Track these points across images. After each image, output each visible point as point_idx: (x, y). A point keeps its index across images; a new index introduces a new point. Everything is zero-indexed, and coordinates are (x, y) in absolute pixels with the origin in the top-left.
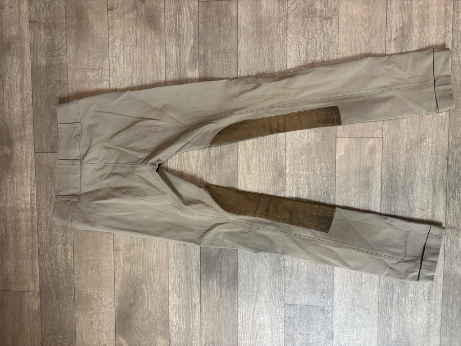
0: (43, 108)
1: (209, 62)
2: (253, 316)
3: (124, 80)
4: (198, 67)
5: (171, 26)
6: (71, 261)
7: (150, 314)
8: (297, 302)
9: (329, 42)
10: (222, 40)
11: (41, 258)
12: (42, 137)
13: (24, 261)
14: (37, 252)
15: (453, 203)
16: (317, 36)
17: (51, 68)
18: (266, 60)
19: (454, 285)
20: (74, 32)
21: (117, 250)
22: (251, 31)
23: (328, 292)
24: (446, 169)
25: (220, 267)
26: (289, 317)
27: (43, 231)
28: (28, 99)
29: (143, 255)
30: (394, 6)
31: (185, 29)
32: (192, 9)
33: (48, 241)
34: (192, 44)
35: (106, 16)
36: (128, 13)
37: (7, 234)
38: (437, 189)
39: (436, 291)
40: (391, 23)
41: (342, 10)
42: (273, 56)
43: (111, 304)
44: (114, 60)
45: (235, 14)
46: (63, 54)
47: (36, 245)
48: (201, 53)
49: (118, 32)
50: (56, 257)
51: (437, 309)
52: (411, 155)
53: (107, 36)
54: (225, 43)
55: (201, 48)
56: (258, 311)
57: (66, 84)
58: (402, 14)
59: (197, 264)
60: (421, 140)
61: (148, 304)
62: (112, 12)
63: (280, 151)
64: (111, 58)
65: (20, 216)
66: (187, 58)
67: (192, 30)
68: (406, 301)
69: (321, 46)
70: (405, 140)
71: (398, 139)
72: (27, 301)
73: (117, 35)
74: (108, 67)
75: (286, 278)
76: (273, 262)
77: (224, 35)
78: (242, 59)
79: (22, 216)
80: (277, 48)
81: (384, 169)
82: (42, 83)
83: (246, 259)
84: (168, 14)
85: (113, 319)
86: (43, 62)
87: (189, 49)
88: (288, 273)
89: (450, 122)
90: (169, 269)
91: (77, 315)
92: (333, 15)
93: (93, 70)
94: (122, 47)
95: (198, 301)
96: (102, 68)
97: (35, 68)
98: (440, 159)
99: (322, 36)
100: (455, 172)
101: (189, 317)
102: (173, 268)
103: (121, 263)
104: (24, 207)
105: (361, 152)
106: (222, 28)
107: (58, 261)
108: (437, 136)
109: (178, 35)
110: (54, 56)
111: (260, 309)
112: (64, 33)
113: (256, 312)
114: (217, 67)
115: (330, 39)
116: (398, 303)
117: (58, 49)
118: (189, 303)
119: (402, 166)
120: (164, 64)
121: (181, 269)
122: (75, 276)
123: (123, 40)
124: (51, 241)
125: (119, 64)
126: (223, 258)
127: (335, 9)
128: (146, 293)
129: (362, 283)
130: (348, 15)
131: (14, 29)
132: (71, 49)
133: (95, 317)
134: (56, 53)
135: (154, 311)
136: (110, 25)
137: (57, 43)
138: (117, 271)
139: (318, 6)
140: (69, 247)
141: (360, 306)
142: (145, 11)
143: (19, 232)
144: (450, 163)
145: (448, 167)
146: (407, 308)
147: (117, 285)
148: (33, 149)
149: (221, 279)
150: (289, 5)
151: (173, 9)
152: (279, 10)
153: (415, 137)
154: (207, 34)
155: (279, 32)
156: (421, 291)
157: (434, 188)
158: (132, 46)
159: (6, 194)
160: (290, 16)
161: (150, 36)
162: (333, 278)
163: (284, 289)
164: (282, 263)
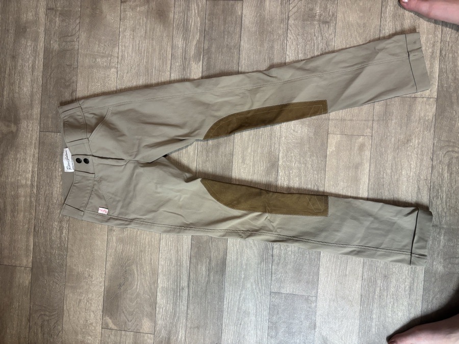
0: (51, 89)
1: (213, 56)
2: (239, 302)
3: (131, 68)
4: (202, 60)
5: (179, 21)
7: (138, 295)
8: (283, 291)
9: (326, 44)
10: (226, 37)
11: (36, 234)
12: (48, 117)
14: (33, 228)
15: (436, 202)
16: (315, 38)
17: (63, 53)
18: (266, 58)
19: (435, 282)
20: (87, 20)
22: (254, 29)
23: (314, 283)
24: (430, 169)
25: (210, 252)
26: (274, 305)
28: (38, 80)
29: (136, 236)
30: (387, 15)
31: (193, 24)
32: (201, 6)
33: (44, 218)
34: (198, 39)
35: (119, 8)
36: (140, 6)
37: (5, 209)
38: (421, 188)
39: (417, 287)
40: (385, 30)
41: (340, 16)
42: (273, 54)
43: (100, 283)
44: (123, 48)
45: (240, 13)
46: (75, 40)
47: (33, 221)
48: (206, 47)
49: (129, 23)
50: (51, 233)
51: (417, 305)
52: (398, 154)
53: (119, 26)
54: (229, 40)
55: (206, 42)
56: (244, 298)
57: (76, 68)
58: (395, 23)
59: (188, 248)
60: (408, 141)
61: (137, 285)
62: (125, 4)
63: (275, 144)
64: (120, 47)
65: (20, 192)
66: (192, 51)
67: (199, 25)
68: (387, 294)
69: (318, 48)
70: (393, 139)
71: (387, 138)
72: (19, 276)
73: (128, 25)
74: (116, 55)
75: (273, 267)
76: (261, 250)
77: (229, 32)
78: (244, 55)
79: (21, 191)
80: (277, 47)
81: (372, 166)
82: (53, 66)
83: (236, 245)
84: (177, 9)
85: (101, 298)
86: (55, 46)
87: (195, 42)
88: (275, 262)
89: (436, 125)
90: (161, 252)
91: (66, 292)
92: (331, 20)
93: (102, 57)
94: (132, 37)
95: (186, 284)
96: (111, 56)
97: (47, 51)
98: (425, 159)
99: (320, 38)
100: (438, 172)
101: (176, 300)
102: (164, 251)
103: (114, 243)
104: (24, 183)
105: (351, 148)
106: (227, 25)
107: (53, 238)
108: (423, 138)
109: (186, 29)
110: (66, 42)
111: (247, 295)
112: (78, 21)
113: (242, 298)
114: (220, 60)
115: (327, 42)
116: (380, 296)
117: (71, 36)
118: (177, 286)
119: (389, 164)
120: (170, 55)
121: (172, 252)
122: (68, 254)
123: (133, 31)
125: (128, 53)
126: (214, 244)
127: (333, 15)
128: (136, 274)
129: (346, 275)
130: (345, 20)
131: (31, 14)
132: (83, 36)
133: (84, 295)
134: (69, 39)
135: (142, 293)
136: (122, 16)
137: (70, 29)
138: (110, 251)
139: (318, 10)
140: (65, 225)
141: (343, 298)
142: (157, 6)
143: (16, 207)
144: (435, 163)
145: (433, 167)
146: (388, 301)
147: (108, 265)
148: (39, 127)
149: (210, 263)
150: (291, 8)
151: (183, 5)
152: (282, 13)
153: (402, 137)
154: (212, 30)
155: (280, 32)
156: (403, 286)
157: (418, 187)
158: (141, 36)
159: (8, 169)
160: (291, 19)
161: (159, 28)
162: (319, 269)
163: (270, 278)
164: (270, 252)
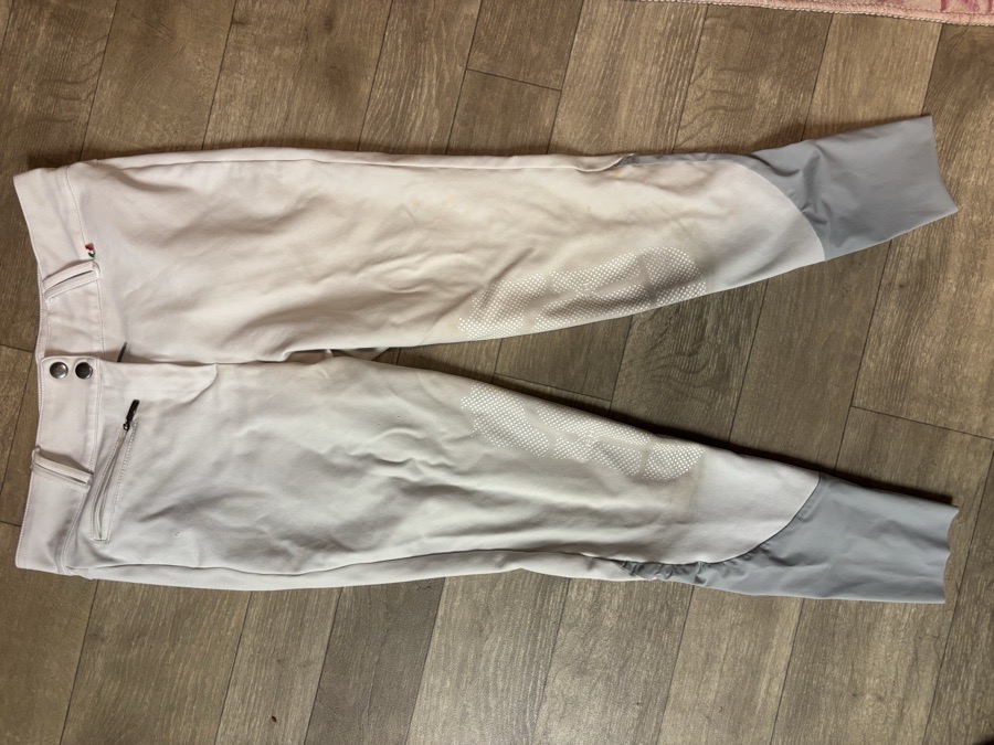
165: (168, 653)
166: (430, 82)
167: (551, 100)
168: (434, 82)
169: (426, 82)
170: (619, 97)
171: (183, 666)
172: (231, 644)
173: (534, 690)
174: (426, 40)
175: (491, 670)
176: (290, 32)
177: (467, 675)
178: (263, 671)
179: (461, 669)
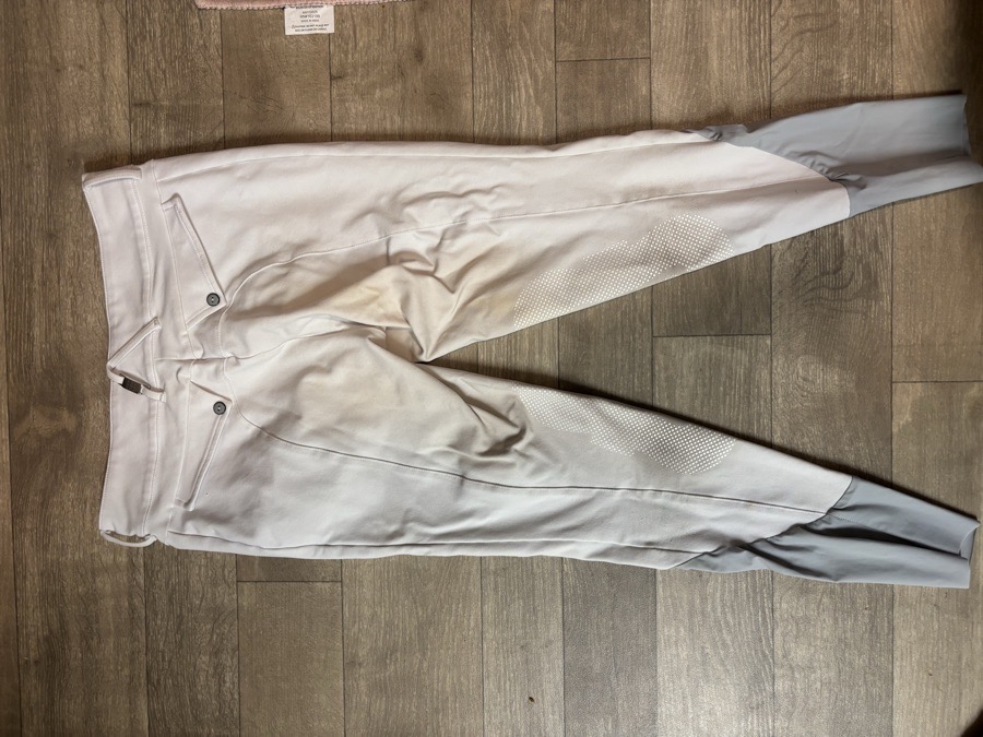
6: (232, 694)
13: (110, 699)
21: (351, 664)
27: (159, 622)
124: (181, 647)
165: (421, 662)
166: (525, 83)
167: (643, 69)
168: (529, 82)
169: (522, 84)
170: (706, 48)
171: (438, 670)
172: (475, 642)
173: (764, 619)
174: (511, 45)
175: (719, 610)
176: (386, 72)
177: (698, 619)
178: (510, 659)
179: (691, 615)
